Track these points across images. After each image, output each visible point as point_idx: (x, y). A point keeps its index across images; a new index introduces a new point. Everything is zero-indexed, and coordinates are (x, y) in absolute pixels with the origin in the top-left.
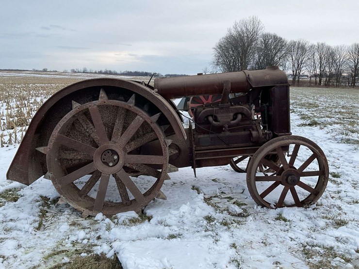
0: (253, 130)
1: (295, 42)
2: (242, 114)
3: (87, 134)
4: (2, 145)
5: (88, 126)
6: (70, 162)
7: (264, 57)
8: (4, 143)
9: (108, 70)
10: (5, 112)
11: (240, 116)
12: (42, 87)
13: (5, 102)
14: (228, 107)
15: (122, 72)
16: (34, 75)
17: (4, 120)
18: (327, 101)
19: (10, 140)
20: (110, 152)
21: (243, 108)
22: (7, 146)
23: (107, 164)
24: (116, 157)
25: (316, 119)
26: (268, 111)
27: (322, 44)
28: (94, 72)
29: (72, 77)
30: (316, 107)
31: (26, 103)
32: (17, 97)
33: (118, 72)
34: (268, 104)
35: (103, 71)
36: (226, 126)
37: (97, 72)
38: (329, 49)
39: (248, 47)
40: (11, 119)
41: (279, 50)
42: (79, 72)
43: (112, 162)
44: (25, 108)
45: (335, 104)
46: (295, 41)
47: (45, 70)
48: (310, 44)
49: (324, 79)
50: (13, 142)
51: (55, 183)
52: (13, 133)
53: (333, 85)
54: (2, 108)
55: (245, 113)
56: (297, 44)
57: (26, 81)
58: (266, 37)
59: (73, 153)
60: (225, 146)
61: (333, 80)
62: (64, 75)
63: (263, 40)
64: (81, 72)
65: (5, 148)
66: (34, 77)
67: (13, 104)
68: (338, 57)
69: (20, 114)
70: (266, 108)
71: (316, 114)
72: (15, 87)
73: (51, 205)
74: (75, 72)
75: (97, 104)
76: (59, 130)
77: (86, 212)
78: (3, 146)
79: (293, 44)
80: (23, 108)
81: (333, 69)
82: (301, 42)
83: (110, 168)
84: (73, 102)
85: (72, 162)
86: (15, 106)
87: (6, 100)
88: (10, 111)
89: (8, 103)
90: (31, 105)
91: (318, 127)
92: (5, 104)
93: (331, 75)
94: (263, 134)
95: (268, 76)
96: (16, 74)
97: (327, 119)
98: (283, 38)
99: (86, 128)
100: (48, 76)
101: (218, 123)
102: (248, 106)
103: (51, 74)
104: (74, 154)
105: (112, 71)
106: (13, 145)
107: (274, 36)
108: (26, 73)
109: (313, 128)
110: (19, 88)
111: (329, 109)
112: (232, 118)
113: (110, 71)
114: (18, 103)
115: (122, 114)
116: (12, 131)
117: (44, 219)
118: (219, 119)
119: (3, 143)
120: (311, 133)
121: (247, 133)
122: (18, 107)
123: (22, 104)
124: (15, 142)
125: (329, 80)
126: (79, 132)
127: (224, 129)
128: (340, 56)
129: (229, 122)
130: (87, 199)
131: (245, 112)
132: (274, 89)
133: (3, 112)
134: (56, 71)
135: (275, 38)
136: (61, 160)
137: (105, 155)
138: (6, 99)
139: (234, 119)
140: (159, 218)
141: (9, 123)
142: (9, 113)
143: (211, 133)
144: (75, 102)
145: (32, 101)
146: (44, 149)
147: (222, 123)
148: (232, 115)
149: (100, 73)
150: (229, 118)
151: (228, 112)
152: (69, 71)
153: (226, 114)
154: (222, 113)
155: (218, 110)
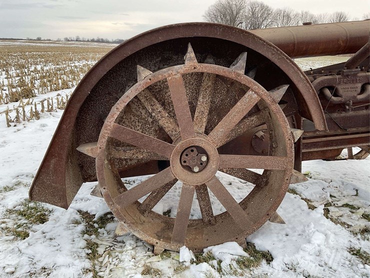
1: (281, 11)
3: (149, 119)
4: (8, 124)
5: (155, 107)
6: (124, 162)
7: (251, 25)
8: (11, 121)
9: (100, 38)
10: (6, 82)
12: (39, 55)
13: (4, 70)
14: (355, 75)
15: (114, 40)
16: (29, 44)
17: (5, 90)
19: (17, 117)
20: (195, 150)
22: (15, 126)
23: (189, 169)
24: (204, 159)
28: (86, 40)
29: (66, 46)
31: (26, 71)
32: (15, 65)
33: (110, 40)
35: (96, 40)
36: (351, 102)
38: (312, 18)
39: (237, 15)
40: (14, 90)
41: (265, 18)
42: (72, 41)
43: (199, 167)
44: (26, 77)
46: (281, 9)
47: (39, 39)
48: (294, 12)
50: (21, 119)
51: (111, 203)
52: (20, 106)
54: (1, 77)
56: (282, 12)
57: (22, 50)
58: (253, 6)
59: (131, 150)
60: (339, 132)
62: (58, 44)
63: (250, 8)
64: (74, 41)
65: (12, 129)
66: (29, 46)
67: (13, 72)
69: (22, 84)
72: (11, 55)
73: (99, 230)
74: (69, 40)
75: (182, 71)
76: (116, 117)
77: (160, 245)
78: (9, 126)
79: (279, 13)
80: (24, 76)
82: (287, 10)
83: (194, 175)
84: (140, 68)
85: (127, 162)
86: (15, 75)
87: (5, 69)
88: (10, 79)
89: (7, 71)
90: (32, 73)
92: (4, 73)
96: (11, 43)
98: (269, 6)
99: (150, 111)
100: (42, 45)
101: (340, 99)
103: (45, 43)
104: (132, 152)
105: (104, 39)
106: (21, 124)
107: (261, 5)
108: (20, 42)
110: (16, 56)
112: (359, 90)
113: (102, 39)
114: (18, 71)
115: (208, 87)
116: (17, 104)
117: (96, 262)
118: (341, 92)
119: (9, 122)
122: (18, 76)
123: (22, 73)
124: (24, 120)
126: (138, 116)
129: (355, 97)
130: (152, 217)
133: (3, 82)
134: (50, 40)
135: (262, 6)
136: (111, 162)
137: (187, 155)
138: (5, 67)
139: (362, 92)
140: (287, 260)
141: (13, 94)
142: (10, 82)
144: (142, 68)
145: (32, 69)
146: (92, 149)
147: (345, 99)
148: (359, 85)
149: (93, 41)
150: (356, 91)
151: (354, 81)
152: (63, 39)
153: (352, 85)
154: (345, 83)
155: (340, 79)
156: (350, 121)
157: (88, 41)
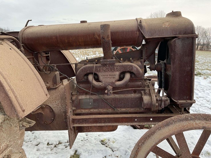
0: (145, 94)
2: (131, 73)
11: (128, 76)
14: (113, 64)
18: (203, 59)
21: (131, 66)
25: (200, 71)
26: (165, 70)
27: (200, 27)
30: (198, 62)
34: (165, 61)
36: (110, 87)
38: (203, 30)
45: (209, 61)
49: (199, 46)
53: (205, 50)
55: (135, 73)
60: (110, 110)
61: (205, 47)
68: (209, 34)
70: (163, 66)
71: (199, 67)
81: (205, 41)
91: (203, 77)
93: (204, 45)
94: (157, 100)
95: (167, 24)
97: (207, 71)
101: (100, 84)
102: (140, 63)
109: (199, 78)
111: (206, 64)
112: (117, 77)
118: (101, 78)
120: (197, 82)
121: (137, 95)
125: (203, 47)
127: (106, 91)
128: (210, 34)
129: (113, 83)
131: (134, 71)
132: (175, 41)
139: (121, 79)
143: (92, 94)
147: (104, 84)
148: (117, 74)
150: (114, 78)
151: (113, 70)
153: (110, 73)
154: (105, 71)
155: (100, 67)
156: (120, 102)
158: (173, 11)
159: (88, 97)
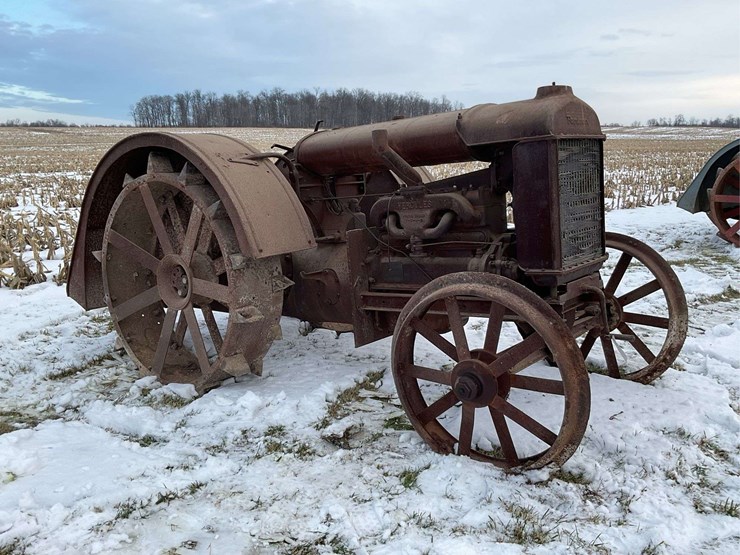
2: (452, 213)
11: (445, 219)
20: (180, 269)
21: (450, 199)
23: (177, 291)
24: (184, 280)
28: (700, 123)
29: (646, 137)
35: (723, 121)
36: (415, 239)
37: (708, 123)
42: (665, 125)
62: (628, 133)
64: (670, 126)
74: (658, 125)
75: (146, 180)
76: (111, 223)
83: (181, 299)
84: (126, 176)
101: (401, 232)
112: (427, 220)
118: (403, 221)
129: (420, 231)
131: (455, 207)
137: (174, 275)
139: (433, 224)
144: (128, 176)
147: (406, 232)
148: (428, 213)
149: (715, 124)
150: (422, 221)
151: (420, 207)
152: (644, 123)
153: (417, 212)
154: (408, 209)
155: (401, 200)
157: (704, 125)
158: (554, 83)
159: (396, 259)
